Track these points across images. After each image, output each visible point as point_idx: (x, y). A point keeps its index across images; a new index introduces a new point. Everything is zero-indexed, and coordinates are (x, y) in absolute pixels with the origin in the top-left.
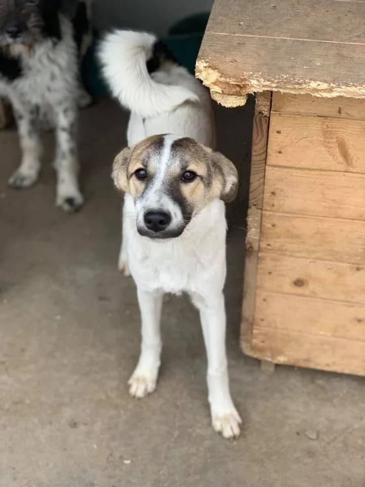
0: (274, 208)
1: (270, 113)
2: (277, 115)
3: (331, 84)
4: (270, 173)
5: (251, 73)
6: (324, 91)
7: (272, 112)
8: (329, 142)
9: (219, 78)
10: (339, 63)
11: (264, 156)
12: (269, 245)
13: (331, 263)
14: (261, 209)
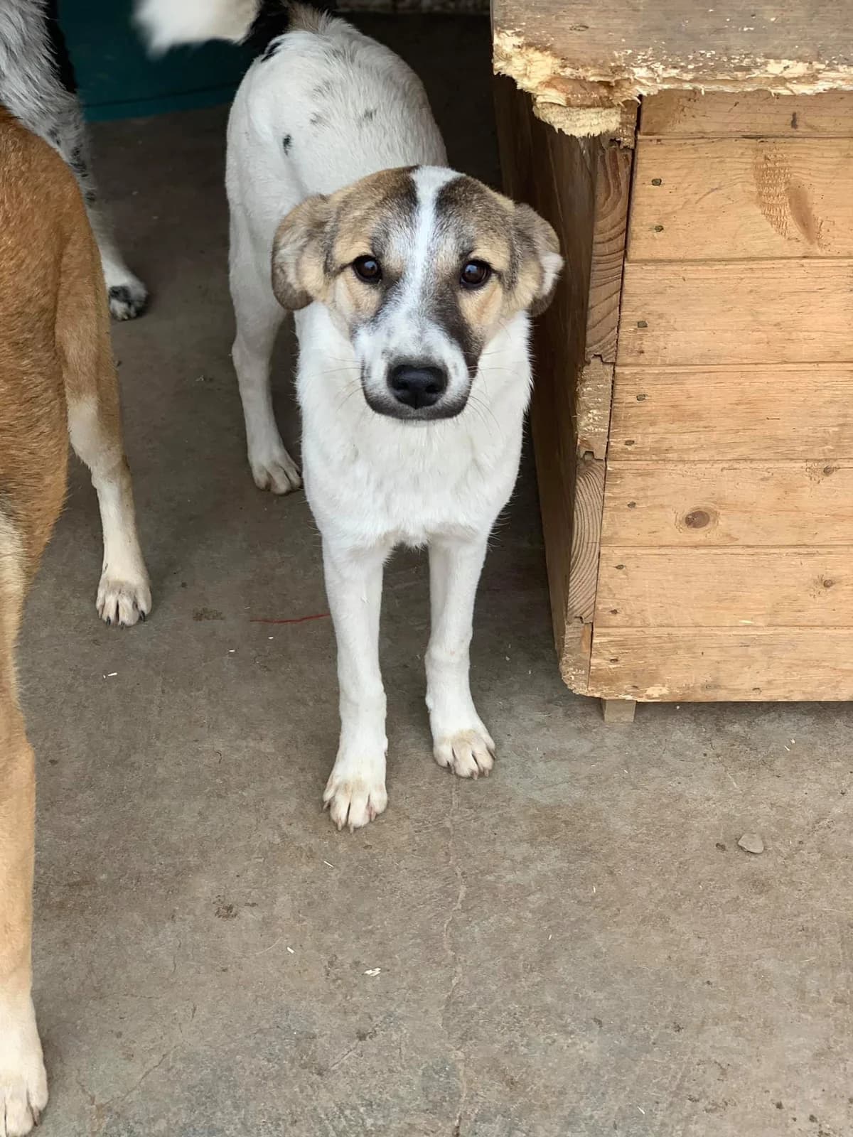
0: (642, 359)
1: (636, 141)
2: (655, 142)
3: (814, 63)
4: (636, 277)
5: (630, 51)
6: (798, 80)
7: (639, 137)
8: (769, 195)
9: (559, 70)
10: (817, 12)
11: (620, 241)
12: (630, 443)
13: (767, 465)
14: (614, 364)
